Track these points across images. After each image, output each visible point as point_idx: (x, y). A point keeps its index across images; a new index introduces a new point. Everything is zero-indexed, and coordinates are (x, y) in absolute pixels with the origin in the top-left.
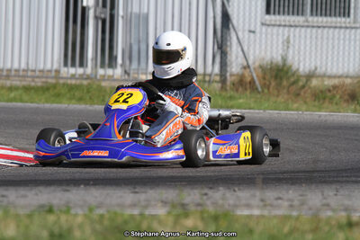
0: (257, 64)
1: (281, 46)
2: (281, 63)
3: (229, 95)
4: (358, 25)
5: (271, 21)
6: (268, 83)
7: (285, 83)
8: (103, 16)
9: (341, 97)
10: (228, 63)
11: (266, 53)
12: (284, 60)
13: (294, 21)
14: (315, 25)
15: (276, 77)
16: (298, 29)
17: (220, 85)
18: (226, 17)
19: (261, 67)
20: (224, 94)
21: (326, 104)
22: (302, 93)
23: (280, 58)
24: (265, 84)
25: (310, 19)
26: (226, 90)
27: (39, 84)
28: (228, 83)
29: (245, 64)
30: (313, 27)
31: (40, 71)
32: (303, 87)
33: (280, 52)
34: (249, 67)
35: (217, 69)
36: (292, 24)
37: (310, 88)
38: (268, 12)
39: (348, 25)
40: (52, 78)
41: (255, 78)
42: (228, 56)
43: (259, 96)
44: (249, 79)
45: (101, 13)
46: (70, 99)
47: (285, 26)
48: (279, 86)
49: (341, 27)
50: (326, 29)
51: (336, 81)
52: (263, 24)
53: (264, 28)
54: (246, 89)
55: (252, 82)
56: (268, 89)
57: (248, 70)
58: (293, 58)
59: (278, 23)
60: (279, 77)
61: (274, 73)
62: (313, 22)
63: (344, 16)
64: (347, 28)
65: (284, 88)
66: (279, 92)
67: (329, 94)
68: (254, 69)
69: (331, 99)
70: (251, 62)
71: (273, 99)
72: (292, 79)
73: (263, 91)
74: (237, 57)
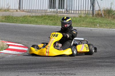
0: (103, 9)
1: (110, 4)
3: (94, 18)
7: (111, 15)
10: (95, 9)
11: (105, 6)
12: (111, 8)
15: (108, 13)
17: (92, 15)
19: (104, 11)
20: (93, 18)
23: (109, 8)
24: (105, 15)
26: (94, 17)
27: (40, 15)
28: (94, 15)
29: (99, 9)
33: (110, 6)
34: (100, 10)
35: (91, 10)
41: (102, 13)
42: (95, 7)
43: (103, 18)
44: (100, 14)
48: (109, 16)
54: (99, 16)
55: (101, 14)
57: (100, 11)
58: (113, 8)
61: (107, 12)
66: (109, 17)
68: (102, 11)
70: (101, 9)
71: (107, 19)
72: (113, 14)
74: (97, 7)
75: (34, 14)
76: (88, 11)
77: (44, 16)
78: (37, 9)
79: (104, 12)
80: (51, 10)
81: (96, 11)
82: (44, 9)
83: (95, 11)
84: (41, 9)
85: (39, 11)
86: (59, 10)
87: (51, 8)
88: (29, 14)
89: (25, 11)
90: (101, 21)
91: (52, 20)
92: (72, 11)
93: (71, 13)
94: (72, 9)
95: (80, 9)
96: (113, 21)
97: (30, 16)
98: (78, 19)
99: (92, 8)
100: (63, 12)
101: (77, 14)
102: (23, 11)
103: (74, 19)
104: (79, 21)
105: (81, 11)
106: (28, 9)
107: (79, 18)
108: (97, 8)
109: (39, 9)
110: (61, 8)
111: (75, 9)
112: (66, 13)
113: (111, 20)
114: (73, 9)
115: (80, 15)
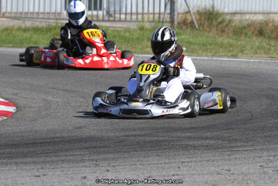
0: (195, 10)
2: (211, 9)
7: (215, 23)
9: (253, 33)
10: (176, 9)
11: (201, 2)
12: (213, 7)
15: (208, 20)
17: (170, 24)
19: (199, 13)
21: (243, 35)
22: (226, 30)
24: (201, 24)
28: (176, 23)
29: (187, 10)
32: (227, 25)
33: (211, 2)
34: (190, 12)
35: (168, 11)
37: (232, 26)
41: (194, 20)
42: (176, 5)
43: (196, 32)
44: (189, 22)
48: (210, 25)
54: (187, 28)
55: (192, 22)
56: (203, 26)
57: (189, 14)
58: (221, 6)
60: (210, 19)
61: (207, 17)
65: (214, 27)
66: (210, 29)
67: (244, 31)
68: (194, 13)
69: (246, 34)
70: (191, 9)
71: (206, 34)
72: (220, 20)
73: (199, 29)
74: (181, 5)
75: (28, 24)
76: (160, 14)
78: (36, 10)
79: (198, 17)
81: (178, 14)
82: (53, 11)
83: (176, 13)
84: (47, 10)
85: (41, 16)
86: (90, 13)
88: (17, 23)
89: (8, 15)
90: (191, 40)
92: (120, 14)
93: (120, 20)
94: (120, 11)
95: (140, 10)
96: (221, 39)
97: (19, 29)
98: (136, 35)
99: (169, 7)
100: (101, 17)
101: (133, 23)
102: (1, 15)
104: (139, 38)
105: (143, 14)
106: (14, 10)
107: (138, 31)
108: (180, 7)
109: (42, 10)
110: (95, 9)
111: (129, 11)
112: (106, 21)
113: (217, 36)
114: (124, 11)
115: (141, 24)
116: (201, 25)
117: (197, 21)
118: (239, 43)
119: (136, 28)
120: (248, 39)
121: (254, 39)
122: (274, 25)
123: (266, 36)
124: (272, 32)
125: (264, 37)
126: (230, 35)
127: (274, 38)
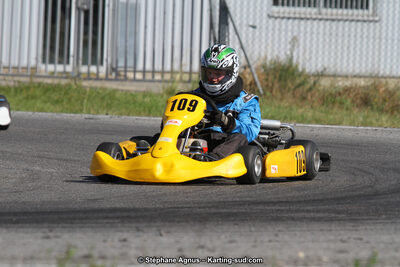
0: (259, 63)
4: (377, 19)
5: (278, 12)
6: (270, 85)
7: (290, 85)
8: (85, 7)
9: (353, 102)
12: (291, 60)
13: (305, 14)
14: (329, 17)
15: (280, 80)
16: (309, 22)
18: (224, 10)
21: (335, 109)
22: (309, 97)
24: (267, 86)
25: (324, 11)
27: (12, 84)
29: (245, 64)
30: (327, 20)
31: (14, 68)
32: (310, 89)
33: (289, 53)
34: (249, 66)
36: (303, 16)
37: (318, 90)
38: (276, 2)
39: (366, 18)
40: (27, 76)
41: (257, 79)
44: (248, 83)
45: (83, 4)
46: (45, 102)
47: (295, 18)
48: (283, 88)
49: (358, 21)
50: (341, 23)
51: (348, 83)
52: (269, 16)
53: (271, 21)
55: (253, 83)
56: (271, 92)
57: (248, 70)
58: (298, 57)
59: (287, 15)
60: (283, 78)
61: (278, 76)
62: (326, 14)
63: (362, 7)
64: (365, 21)
65: (289, 91)
66: (282, 94)
67: (338, 98)
68: (257, 69)
69: (341, 103)
70: (251, 62)
71: (276, 102)
72: (298, 81)
73: (265, 94)
77: (28, 88)
80: (51, 68)
82: (24, 63)
84: (15, 62)
86: (84, 69)
87: (52, 61)
91: (57, 102)
92: (135, 72)
93: (135, 80)
94: (135, 66)
96: (301, 111)
98: (161, 102)
100: (103, 74)
101: (157, 83)
103: (147, 100)
105: (172, 72)
107: (165, 96)
110: (94, 62)
112: (111, 80)
113: (294, 107)
114: (140, 66)
115: (170, 84)
116: (269, 88)
117: (261, 82)
118: (332, 117)
119: (161, 92)
120: (344, 112)
121: (356, 111)
122: (386, 90)
123: (375, 107)
124: (385, 100)
125: (372, 109)
126: (315, 104)
127: (387, 112)
